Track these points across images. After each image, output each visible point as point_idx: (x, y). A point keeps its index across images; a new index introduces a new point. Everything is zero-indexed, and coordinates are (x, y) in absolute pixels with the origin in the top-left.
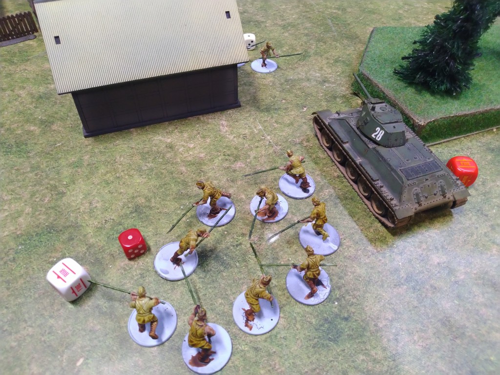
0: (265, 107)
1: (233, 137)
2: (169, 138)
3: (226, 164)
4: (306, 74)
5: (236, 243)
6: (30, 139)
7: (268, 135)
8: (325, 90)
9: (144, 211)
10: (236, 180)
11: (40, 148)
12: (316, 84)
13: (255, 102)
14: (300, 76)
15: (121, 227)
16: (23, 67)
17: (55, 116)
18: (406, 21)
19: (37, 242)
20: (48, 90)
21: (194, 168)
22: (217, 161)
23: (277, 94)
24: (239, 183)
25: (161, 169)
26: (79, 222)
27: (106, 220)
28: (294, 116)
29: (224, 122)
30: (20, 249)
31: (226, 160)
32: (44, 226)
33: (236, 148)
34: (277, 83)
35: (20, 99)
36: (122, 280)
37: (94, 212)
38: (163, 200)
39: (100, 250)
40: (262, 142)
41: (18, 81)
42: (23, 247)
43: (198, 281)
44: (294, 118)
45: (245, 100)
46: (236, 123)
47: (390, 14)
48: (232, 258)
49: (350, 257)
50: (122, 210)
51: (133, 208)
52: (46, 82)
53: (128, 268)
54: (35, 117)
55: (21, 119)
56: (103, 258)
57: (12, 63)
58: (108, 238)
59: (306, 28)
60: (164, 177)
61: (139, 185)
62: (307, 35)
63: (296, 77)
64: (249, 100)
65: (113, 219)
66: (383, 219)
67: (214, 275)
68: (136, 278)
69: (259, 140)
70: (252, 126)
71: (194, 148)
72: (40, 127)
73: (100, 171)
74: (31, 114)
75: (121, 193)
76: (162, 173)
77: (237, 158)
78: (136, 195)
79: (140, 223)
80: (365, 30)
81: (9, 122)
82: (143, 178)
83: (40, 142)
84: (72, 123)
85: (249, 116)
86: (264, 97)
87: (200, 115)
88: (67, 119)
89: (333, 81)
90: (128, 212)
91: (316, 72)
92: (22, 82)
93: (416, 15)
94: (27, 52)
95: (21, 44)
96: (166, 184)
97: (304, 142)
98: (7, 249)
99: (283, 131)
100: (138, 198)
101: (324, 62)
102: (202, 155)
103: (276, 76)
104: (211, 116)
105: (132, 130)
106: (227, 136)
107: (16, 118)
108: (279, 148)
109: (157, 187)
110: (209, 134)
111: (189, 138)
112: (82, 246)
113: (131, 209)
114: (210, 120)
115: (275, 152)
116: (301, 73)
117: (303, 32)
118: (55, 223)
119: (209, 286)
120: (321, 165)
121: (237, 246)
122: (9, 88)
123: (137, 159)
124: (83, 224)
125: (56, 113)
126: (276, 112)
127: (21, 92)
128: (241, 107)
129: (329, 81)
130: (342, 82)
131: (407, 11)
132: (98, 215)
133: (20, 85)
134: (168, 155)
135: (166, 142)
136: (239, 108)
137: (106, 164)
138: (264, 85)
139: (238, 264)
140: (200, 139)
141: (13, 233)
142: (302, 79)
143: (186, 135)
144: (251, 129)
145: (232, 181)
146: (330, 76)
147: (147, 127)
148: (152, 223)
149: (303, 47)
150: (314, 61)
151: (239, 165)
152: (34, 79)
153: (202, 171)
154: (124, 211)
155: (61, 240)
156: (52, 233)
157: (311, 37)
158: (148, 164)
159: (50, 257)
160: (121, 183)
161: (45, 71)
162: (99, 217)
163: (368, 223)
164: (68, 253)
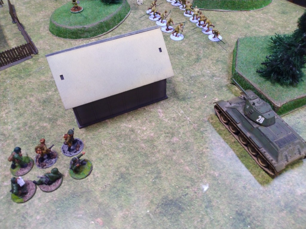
0: (182, 97)
1: (167, 120)
2: (130, 124)
3: (167, 140)
4: (201, 72)
5: (184, 194)
6: (45, 133)
7: (188, 117)
8: (215, 82)
9: (126, 176)
10: (176, 150)
11: (53, 138)
12: (209, 78)
13: (175, 94)
14: (198, 74)
15: (115, 189)
16: (28, 80)
17: (57, 114)
18: (253, 28)
19: (67, 205)
20: (48, 96)
21: (149, 144)
22: (162, 137)
23: (187, 88)
24: (178, 152)
25: (130, 146)
26: (89, 188)
27: (105, 186)
28: (200, 102)
29: (160, 110)
30: (58, 211)
31: (167, 136)
32: (69, 193)
33: (171, 128)
34: (186, 79)
35: (32, 104)
36: (124, 225)
37: (97, 180)
38: (136, 168)
39: (106, 206)
40: (185, 122)
41: (28, 90)
42: (60, 209)
43: (168, 221)
44: (200, 103)
45: (169, 93)
46: (167, 110)
47: (243, 24)
48: (185, 204)
49: (252, 195)
50: (113, 177)
51: (120, 176)
52: (46, 90)
53: (125, 217)
54: (45, 116)
55: (36, 118)
56: (109, 211)
57: (21, 78)
58: (109, 197)
59: (194, 39)
60: (133, 152)
61: (119, 159)
62: (196, 44)
63: (196, 75)
64: (172, 93)
65: (109, 184)
66: (266, 170)
67: (176, 216)
68: (131, 223)
69: (183, 121)
70: (177, 111)
71: (146, 130)
72: (49, 124)
73: (94, 152)
74: (42, 114)
75: (110, 166)
76: (131, 150)
77: (173, 135)
78: (119, 166)
79: (126, 186)
80: (230, 37)
81: (29, 121)
82: (121, 154)
83: (52, 134)
84: (69, 119)
85: (174, 105)
86: (180, 90)
87: (144, 106)
88: (65, 116)
89: (218, 75)
90: (117, 179)
91: (207, 70)
92: (30, 91)
93: (258, 24)
94: (28, 69)
95: (23, 64)
96: (135, 157)
97: (210, 120)
98: (51, 211)
99: (196, 113)
100: (121, 168)
101: (210, 62)
102: (152, 134)
103: (184, 75)
104: (151, 106)
105: (107, 120)
106: (164, 119)
107: (33, 118)
108: (196, 125)
109: (131, 159)
110: (153, 119)
111: (142, 123)
112: (95, 205)
113: (118, 176)
114: (151, 110)
115: (195, 128)
116: (198, 71)
117: (194, 42)
118: (75, 190)
119: (175, 224)
120: (223, 135)
121: (186, 195)
122: (23, 96)
123: (114, 140)
124: (93, 190)
125: (58, 112)
126: (189, 100)
127: (31, 99)
128: (168, 99)
129: (216, 75)
130: (224, 76)
131: (252, 21)
132: (100, 182)
133: (30, 93)
134: (132, 136)
135: (129, 127)
136: (167, 100)
137: (97, 146)
138: (178, 82)
139: (188, 208)
140: (148, 123)
141: (52, 200)
142: (200, 76)
143: (139, 121)
144: (177, 113)
145: (174, 151)
146: (216, 72)
147: (115, 118)
148: (133, 184)
149: (195, 53)
150: (204, 62)
151: (175, 139)
152: (37, 88)
153: (154, 146)
154: (114, 178)
155: (82, 202)
156: (75, 198)
157: (199, 45)
158: (121, 144)
159: (78, 214)
160: (109, 159)
161: (43, 82)
162: (101, 184)
163: (258, 172)
164: (88, 210)
